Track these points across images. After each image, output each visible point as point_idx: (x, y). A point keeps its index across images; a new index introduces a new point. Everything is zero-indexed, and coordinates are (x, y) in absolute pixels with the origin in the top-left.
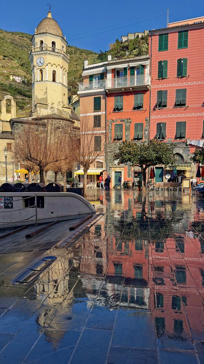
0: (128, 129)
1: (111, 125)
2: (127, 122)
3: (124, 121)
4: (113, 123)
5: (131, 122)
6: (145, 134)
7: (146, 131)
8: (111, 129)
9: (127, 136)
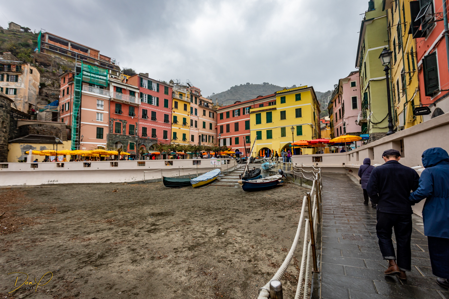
0: (124, 127)
1: (113, 122)
2: (125, 123)
3: (122, 121)
4: (114, 121)
5: (126, 123)
6: (136, 132)
7: (136, 130)
8: (112, 125)
9: (124, 131)
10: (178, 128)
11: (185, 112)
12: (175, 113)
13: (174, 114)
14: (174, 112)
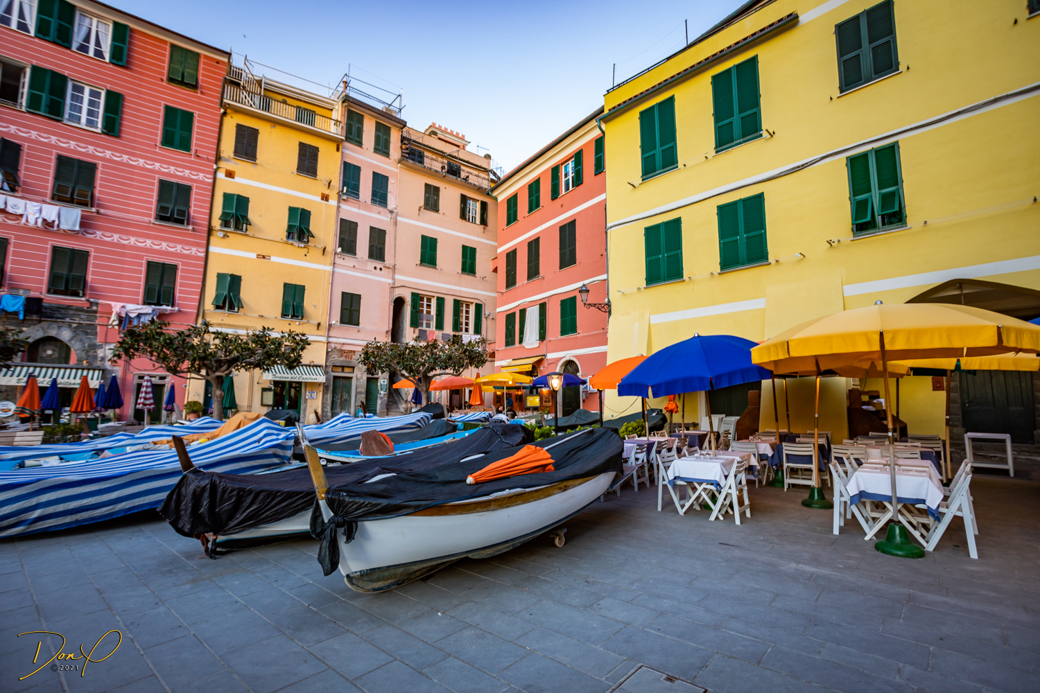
10: (254, 256)
11: (305, 180)
12: (237, 179)
13: (225, 186)
14: (230, 174)
